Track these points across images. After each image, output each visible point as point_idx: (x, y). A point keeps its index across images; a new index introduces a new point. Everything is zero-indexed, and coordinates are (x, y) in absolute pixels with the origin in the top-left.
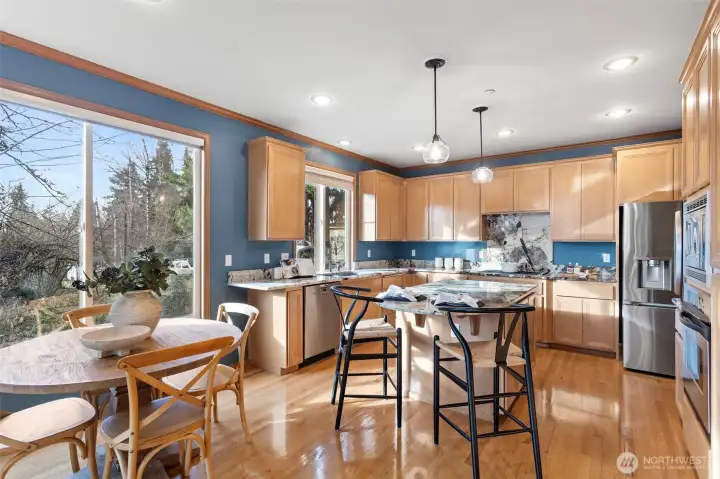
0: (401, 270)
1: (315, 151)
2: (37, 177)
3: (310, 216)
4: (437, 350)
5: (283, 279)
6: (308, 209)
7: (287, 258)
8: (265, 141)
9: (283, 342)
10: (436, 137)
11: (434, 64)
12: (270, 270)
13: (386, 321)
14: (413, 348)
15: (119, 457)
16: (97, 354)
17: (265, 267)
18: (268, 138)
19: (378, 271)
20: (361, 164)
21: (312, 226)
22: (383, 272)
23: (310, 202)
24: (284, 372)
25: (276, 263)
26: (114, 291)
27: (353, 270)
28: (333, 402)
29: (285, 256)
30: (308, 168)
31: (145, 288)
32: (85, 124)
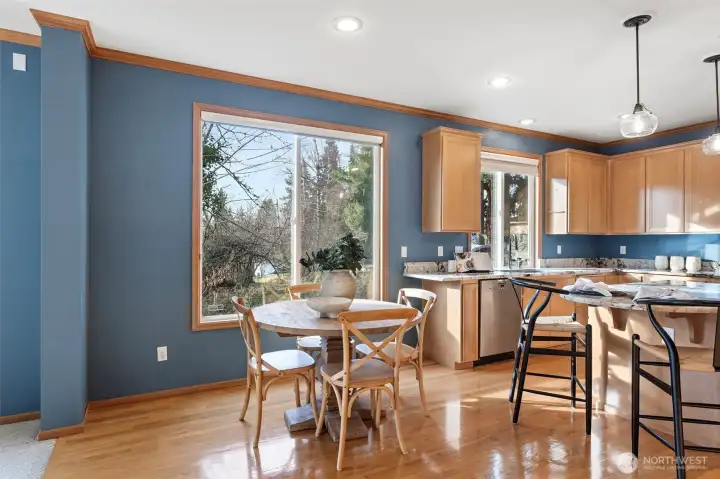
0: (603, 270)
1: (492, 135)
2: (240, 183)
3: (486, 210)
4: (636, 351)
5: (458, 272)
6: (484, 202)
7: (461, 251)
8: (439, 132)
9: (458, 336)
10: (639, 107)
11: (636, 22)
12: (444, 263)
13: (574, 319)
14: (610, 353)
15: (336, 392)
16: (317, 315)
17: (438, 260)
18: (442, 128)
19: (570, 270)
20: (547, 144)
21: (489, 222)
22: (577, 271)
23: (485, 193)
24: (459, 367)
25: (450, 256)
26: (324, 268)
27: (538, 268)
28: (511, 399)
29: (459, 249)
30: (484, 155)
31: (345, 268)
32: (296, 136)
